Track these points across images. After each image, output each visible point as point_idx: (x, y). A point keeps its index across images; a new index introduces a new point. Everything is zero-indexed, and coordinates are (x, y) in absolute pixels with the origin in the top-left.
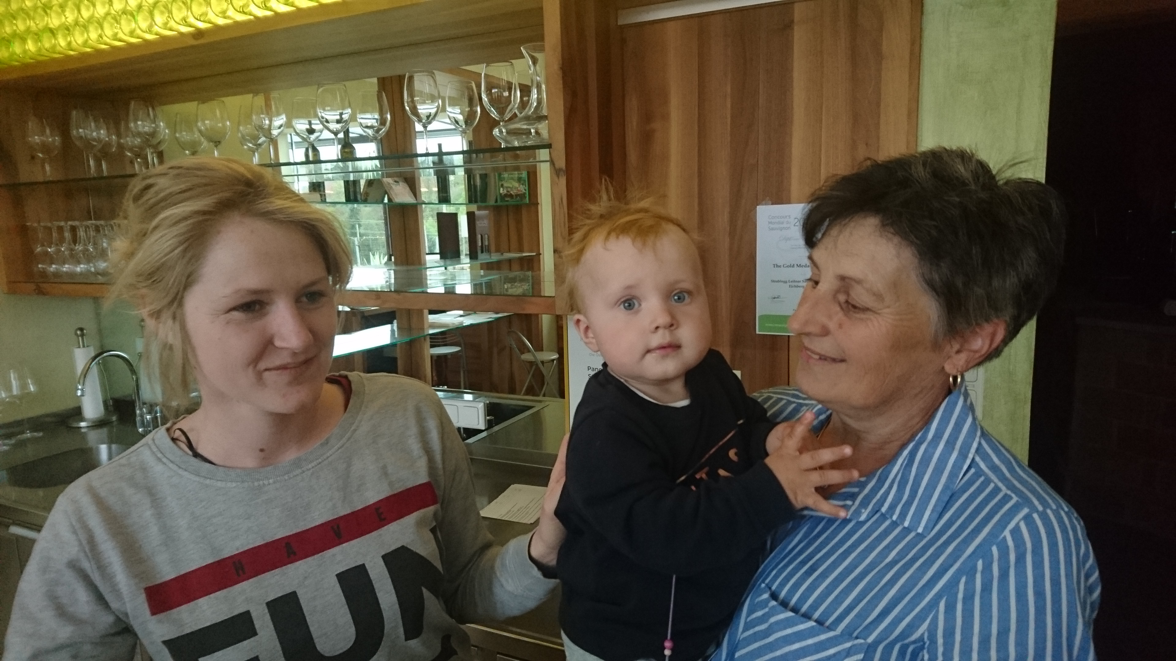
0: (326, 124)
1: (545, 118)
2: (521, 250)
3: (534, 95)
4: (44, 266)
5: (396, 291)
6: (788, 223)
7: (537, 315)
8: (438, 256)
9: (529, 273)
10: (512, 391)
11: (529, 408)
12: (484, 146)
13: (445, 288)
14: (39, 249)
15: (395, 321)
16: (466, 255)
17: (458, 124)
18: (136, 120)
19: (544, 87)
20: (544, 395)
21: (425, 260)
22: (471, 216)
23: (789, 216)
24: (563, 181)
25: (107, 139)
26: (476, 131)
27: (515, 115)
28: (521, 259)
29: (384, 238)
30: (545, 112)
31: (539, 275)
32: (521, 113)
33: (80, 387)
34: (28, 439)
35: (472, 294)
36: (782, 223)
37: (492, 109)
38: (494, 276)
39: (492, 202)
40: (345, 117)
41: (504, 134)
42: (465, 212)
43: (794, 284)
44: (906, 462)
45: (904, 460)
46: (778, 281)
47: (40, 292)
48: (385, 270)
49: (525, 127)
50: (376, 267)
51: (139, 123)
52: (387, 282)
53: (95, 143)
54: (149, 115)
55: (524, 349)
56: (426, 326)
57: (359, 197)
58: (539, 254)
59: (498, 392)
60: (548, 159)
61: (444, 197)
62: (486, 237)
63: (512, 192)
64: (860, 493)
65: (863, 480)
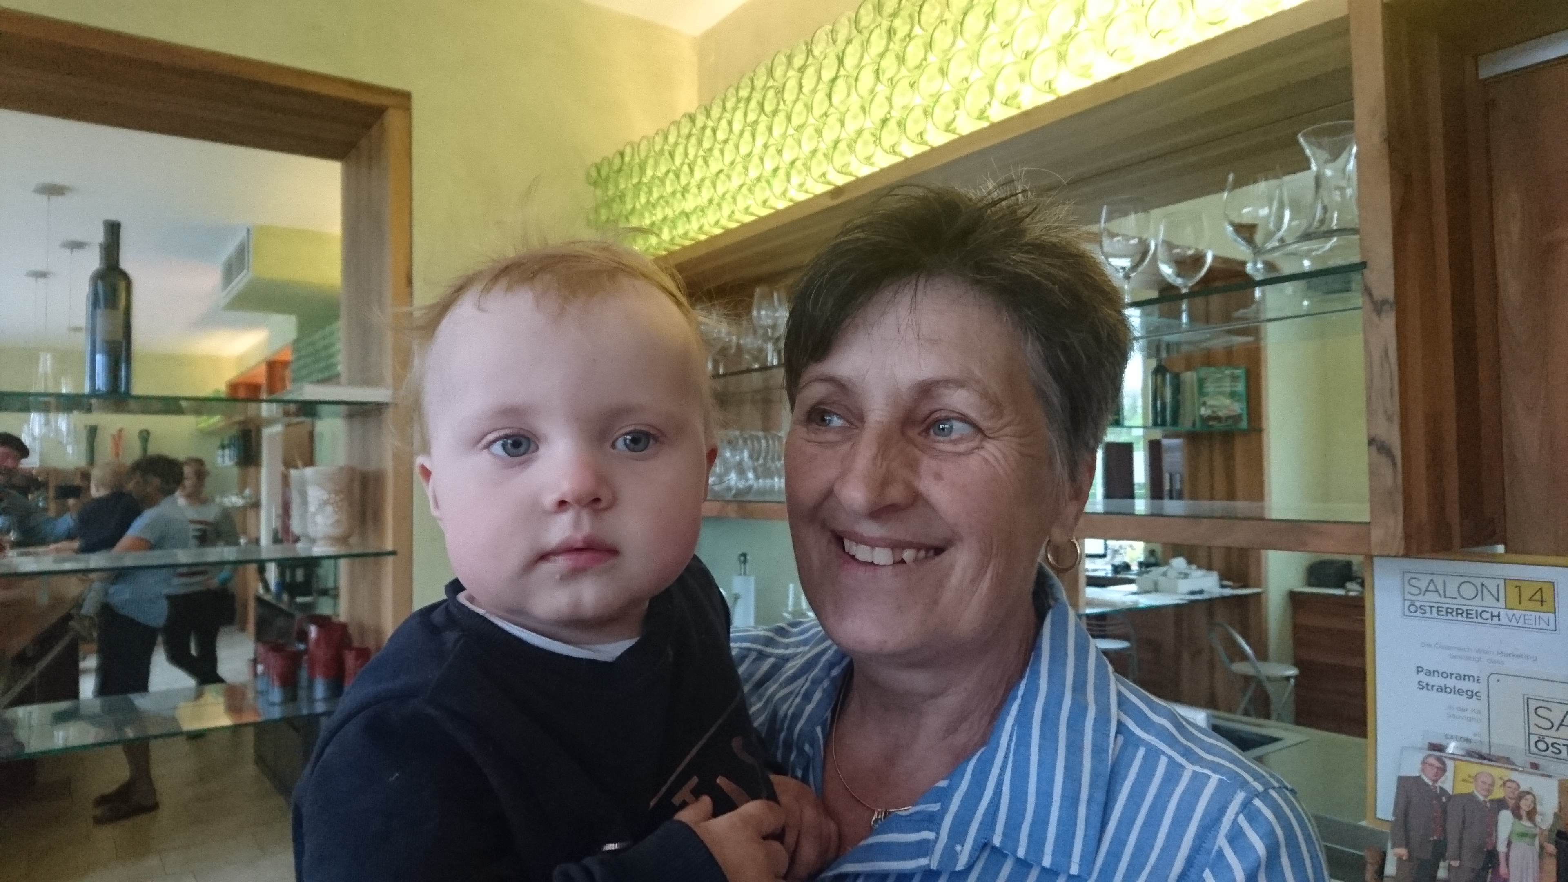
22: (1155, 450)
24: (1389, 319)
39: (1187, 427)
42: (1144, 441)
45: (1011, 736)
55: (1236, 654)
56: (1082, 602)
62: (1178, 477)
63: (1220, 414)
64: (944, 811)
65: (943, 784)
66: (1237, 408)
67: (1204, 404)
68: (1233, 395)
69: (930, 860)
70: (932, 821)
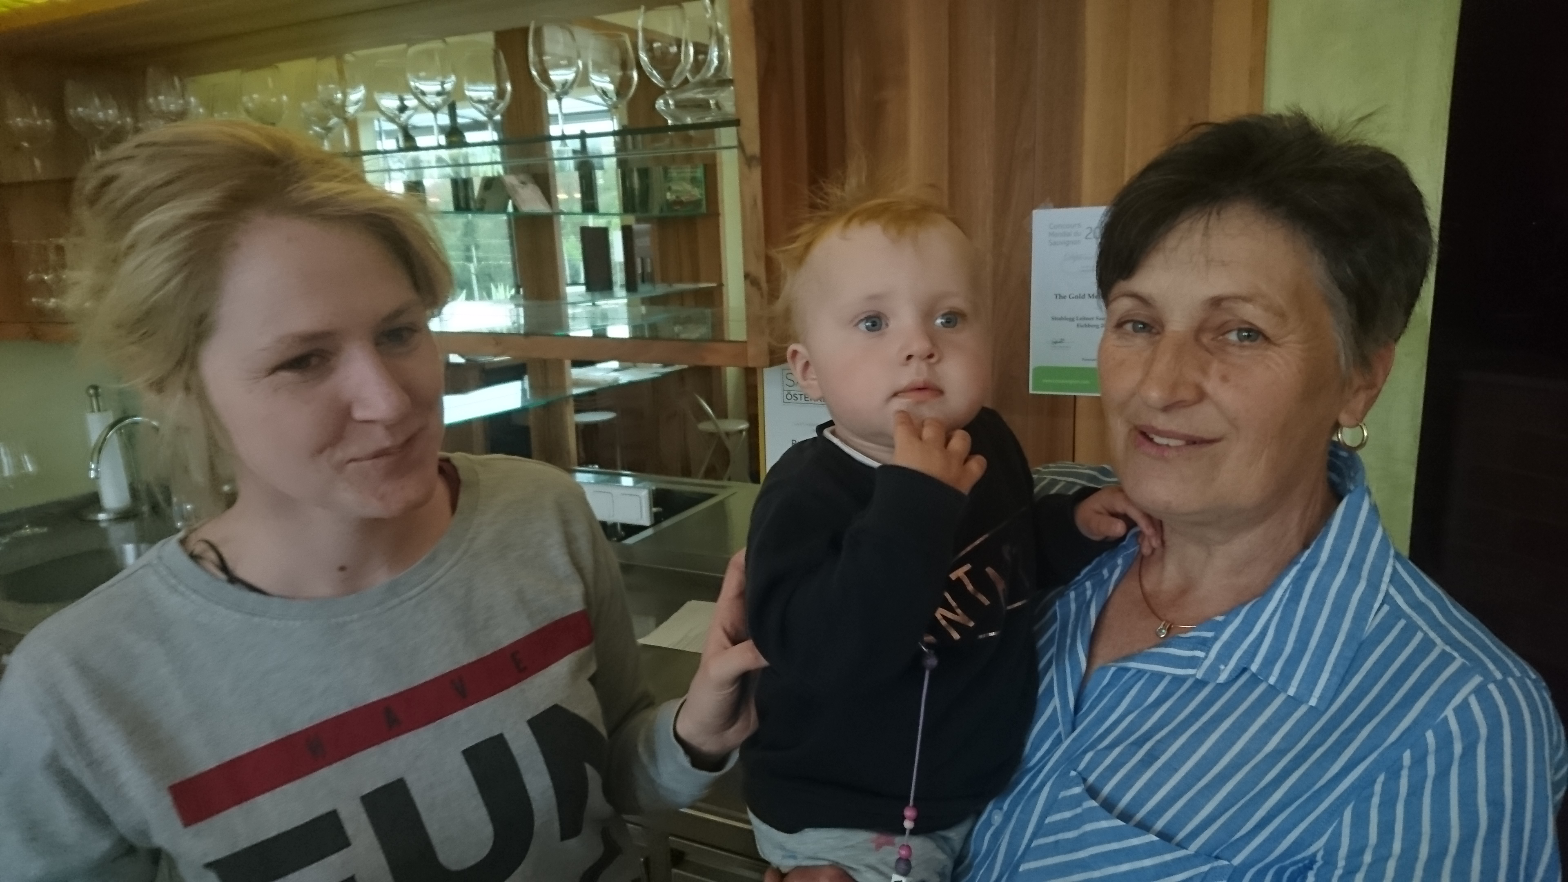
0: (421, 97)
1: (730, 82)
2: (696, 279)
3: (715, 54)
4: (40, 300)
5: (527, 335)
6: (1077, 234)
7: (719, 369)
8: (583, 289)
9: (708, 311)
10: (687, 472)
11: (711, 496)
12: (642, 125)
13: (594, 331)
14: (31, 277)
15: (526, 378)
16: (621, 286)
17: (607, 96)
18: (156, 95)
19: (727, 38)
20: (729, 479)
21: (565, 293)
22: (627, 233)
23: (1079, 224)
24: (756, 174)
25: (119, 122)
26: (632, 107)
27: (686, 81)
28: (697, 293)
29: (509, 263)
30: (729, 75)
31: (722, 312)
32: (693, 77)
33: (93, 466)
34: (28, 538)
35: (630, 338)
36: (1069, 235)
37: (655, 72)
38: (660, 315)
39: (655, 212)
40: (448, 86)
41: (672, 107)
42: (619, 227)
43: (1083, 322)
44: (1287, 596)
45: (1285, 592)
46: (1061, 319)
47: (36, 337)
48: (512, 306)
49: (700, 96)
50: (499, 302)
51: (161, 98)
52: (514, 323)
53: (101, 128)
54: (174, 87)
55: (702, 416)
56: (568, 383)
57: (472, 205)
58: (721, 285)
59: (667, 474)
60: (735, 143)
61: (590, 205)
62: (648, 261)
63: (683, 199)
64: (1215, 639)
65: (1220, 618)
66: (698, 193)
67: (669, 189)
68: (693, 181)
69: (1197, 672)
70: (1205, 644)
